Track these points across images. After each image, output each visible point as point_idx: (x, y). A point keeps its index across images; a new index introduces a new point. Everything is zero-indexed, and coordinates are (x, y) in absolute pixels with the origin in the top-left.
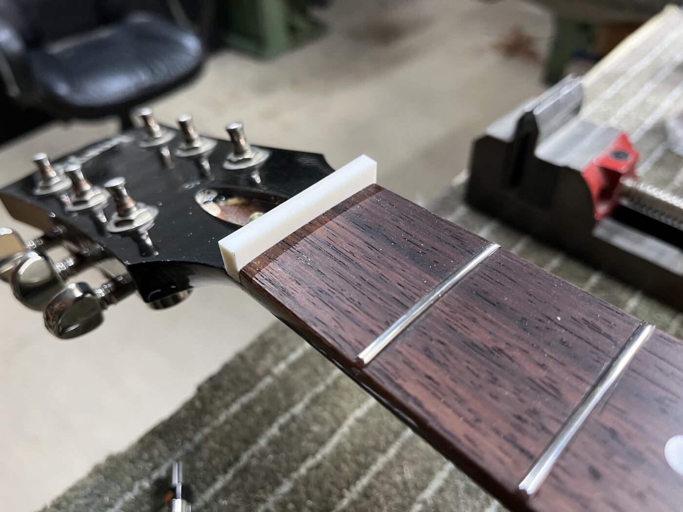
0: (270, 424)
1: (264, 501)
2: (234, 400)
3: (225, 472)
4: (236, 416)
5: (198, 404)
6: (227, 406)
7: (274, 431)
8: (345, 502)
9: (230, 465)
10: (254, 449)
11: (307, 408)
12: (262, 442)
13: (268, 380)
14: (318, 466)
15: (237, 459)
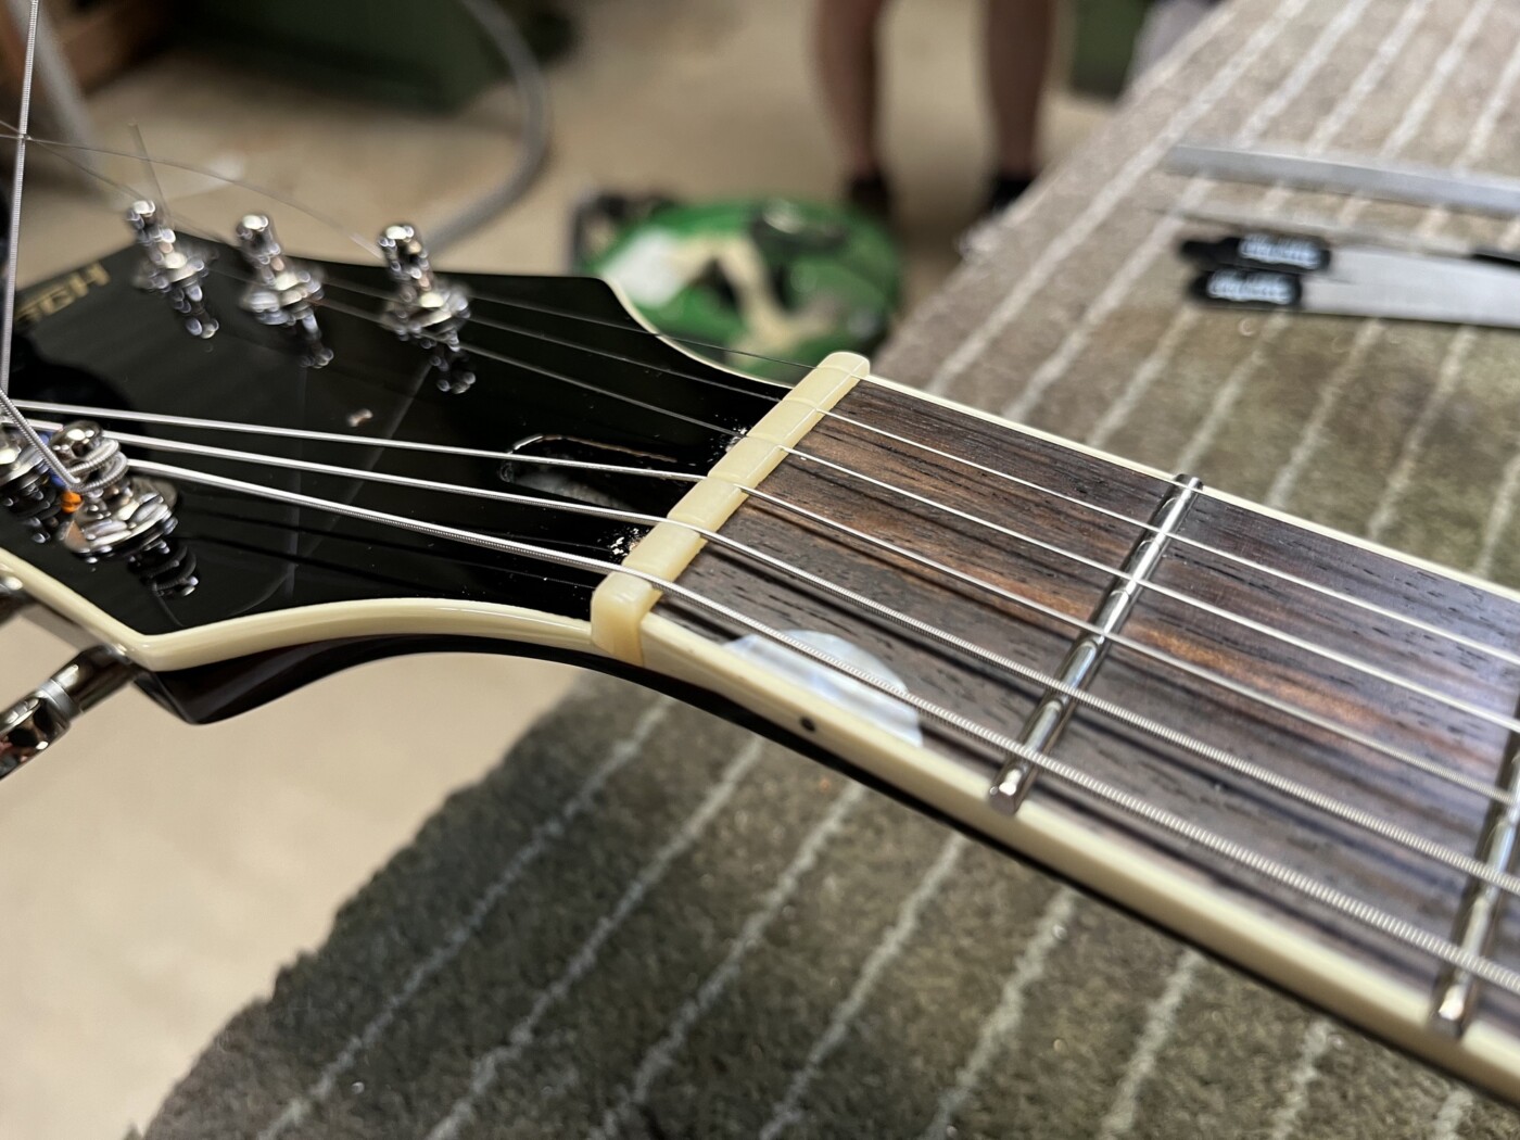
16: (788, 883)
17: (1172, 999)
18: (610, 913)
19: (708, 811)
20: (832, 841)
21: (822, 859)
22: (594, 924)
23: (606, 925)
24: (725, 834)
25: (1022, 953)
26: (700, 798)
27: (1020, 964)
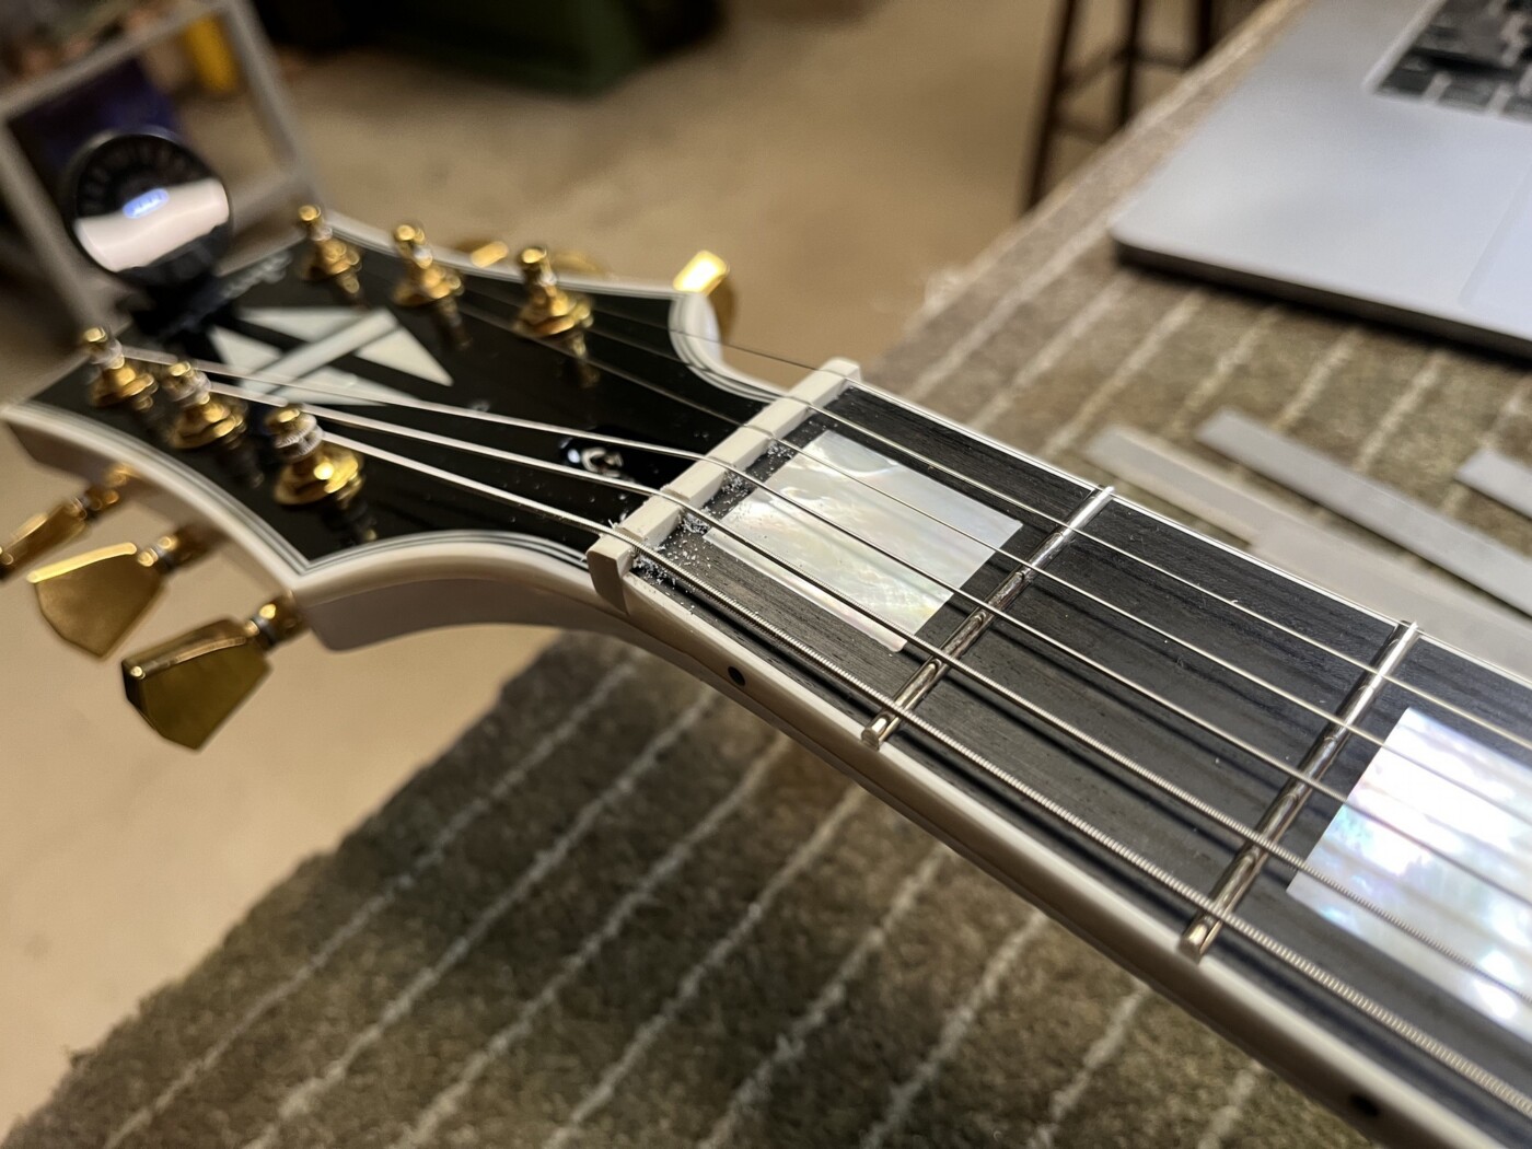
0: (638, 750)
1: (632, 888)
2: (563, 718)
3: (549, 845)
4: (570, 745)
5: (491, 729)
6: (549, 728)
7: (645, 763)
8: (786, 875)
9: (559, 830)
10: (609, 797)
11: (707, 715)
12: (625, 785)
13: (627, 671)
14: (735, 816)
15: (571, 818)
16: (592, 946)
17: (913, 1088)
18: (432, 964)
19: (536, 874)
20: (640, 911)
21: (626, 930)
22: (415, 973)
23: (427, 978)
24: (548, 896)
25: (786, 1032)
26: (530, 861)
27: (782, 1042)
